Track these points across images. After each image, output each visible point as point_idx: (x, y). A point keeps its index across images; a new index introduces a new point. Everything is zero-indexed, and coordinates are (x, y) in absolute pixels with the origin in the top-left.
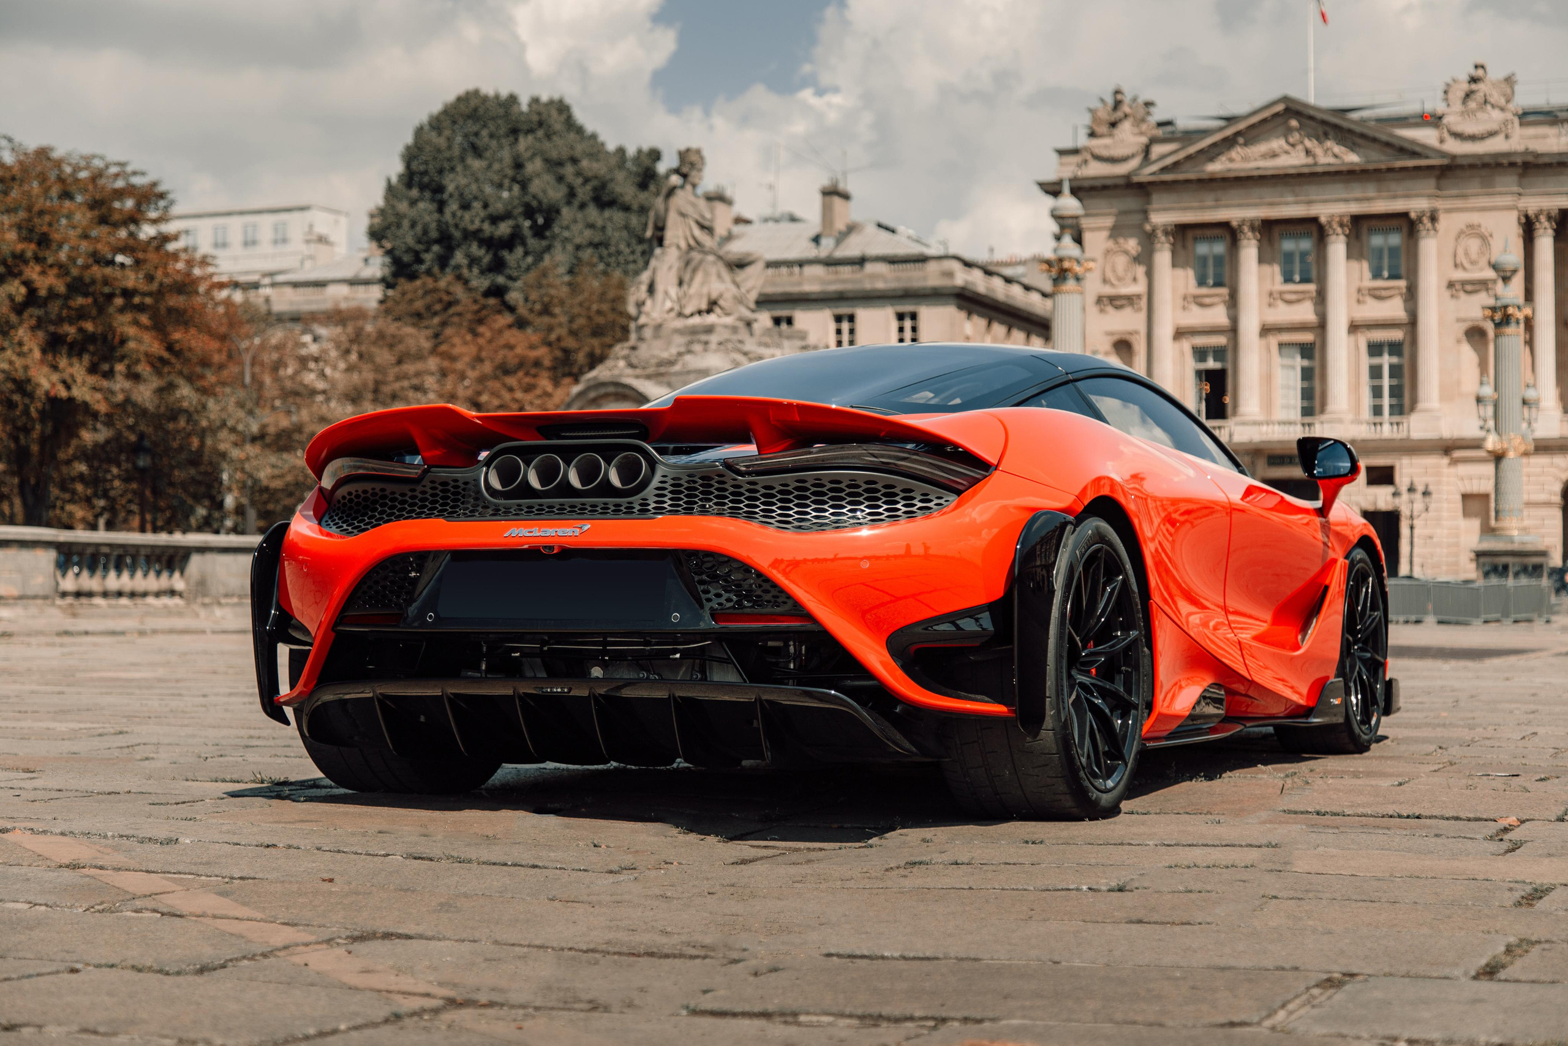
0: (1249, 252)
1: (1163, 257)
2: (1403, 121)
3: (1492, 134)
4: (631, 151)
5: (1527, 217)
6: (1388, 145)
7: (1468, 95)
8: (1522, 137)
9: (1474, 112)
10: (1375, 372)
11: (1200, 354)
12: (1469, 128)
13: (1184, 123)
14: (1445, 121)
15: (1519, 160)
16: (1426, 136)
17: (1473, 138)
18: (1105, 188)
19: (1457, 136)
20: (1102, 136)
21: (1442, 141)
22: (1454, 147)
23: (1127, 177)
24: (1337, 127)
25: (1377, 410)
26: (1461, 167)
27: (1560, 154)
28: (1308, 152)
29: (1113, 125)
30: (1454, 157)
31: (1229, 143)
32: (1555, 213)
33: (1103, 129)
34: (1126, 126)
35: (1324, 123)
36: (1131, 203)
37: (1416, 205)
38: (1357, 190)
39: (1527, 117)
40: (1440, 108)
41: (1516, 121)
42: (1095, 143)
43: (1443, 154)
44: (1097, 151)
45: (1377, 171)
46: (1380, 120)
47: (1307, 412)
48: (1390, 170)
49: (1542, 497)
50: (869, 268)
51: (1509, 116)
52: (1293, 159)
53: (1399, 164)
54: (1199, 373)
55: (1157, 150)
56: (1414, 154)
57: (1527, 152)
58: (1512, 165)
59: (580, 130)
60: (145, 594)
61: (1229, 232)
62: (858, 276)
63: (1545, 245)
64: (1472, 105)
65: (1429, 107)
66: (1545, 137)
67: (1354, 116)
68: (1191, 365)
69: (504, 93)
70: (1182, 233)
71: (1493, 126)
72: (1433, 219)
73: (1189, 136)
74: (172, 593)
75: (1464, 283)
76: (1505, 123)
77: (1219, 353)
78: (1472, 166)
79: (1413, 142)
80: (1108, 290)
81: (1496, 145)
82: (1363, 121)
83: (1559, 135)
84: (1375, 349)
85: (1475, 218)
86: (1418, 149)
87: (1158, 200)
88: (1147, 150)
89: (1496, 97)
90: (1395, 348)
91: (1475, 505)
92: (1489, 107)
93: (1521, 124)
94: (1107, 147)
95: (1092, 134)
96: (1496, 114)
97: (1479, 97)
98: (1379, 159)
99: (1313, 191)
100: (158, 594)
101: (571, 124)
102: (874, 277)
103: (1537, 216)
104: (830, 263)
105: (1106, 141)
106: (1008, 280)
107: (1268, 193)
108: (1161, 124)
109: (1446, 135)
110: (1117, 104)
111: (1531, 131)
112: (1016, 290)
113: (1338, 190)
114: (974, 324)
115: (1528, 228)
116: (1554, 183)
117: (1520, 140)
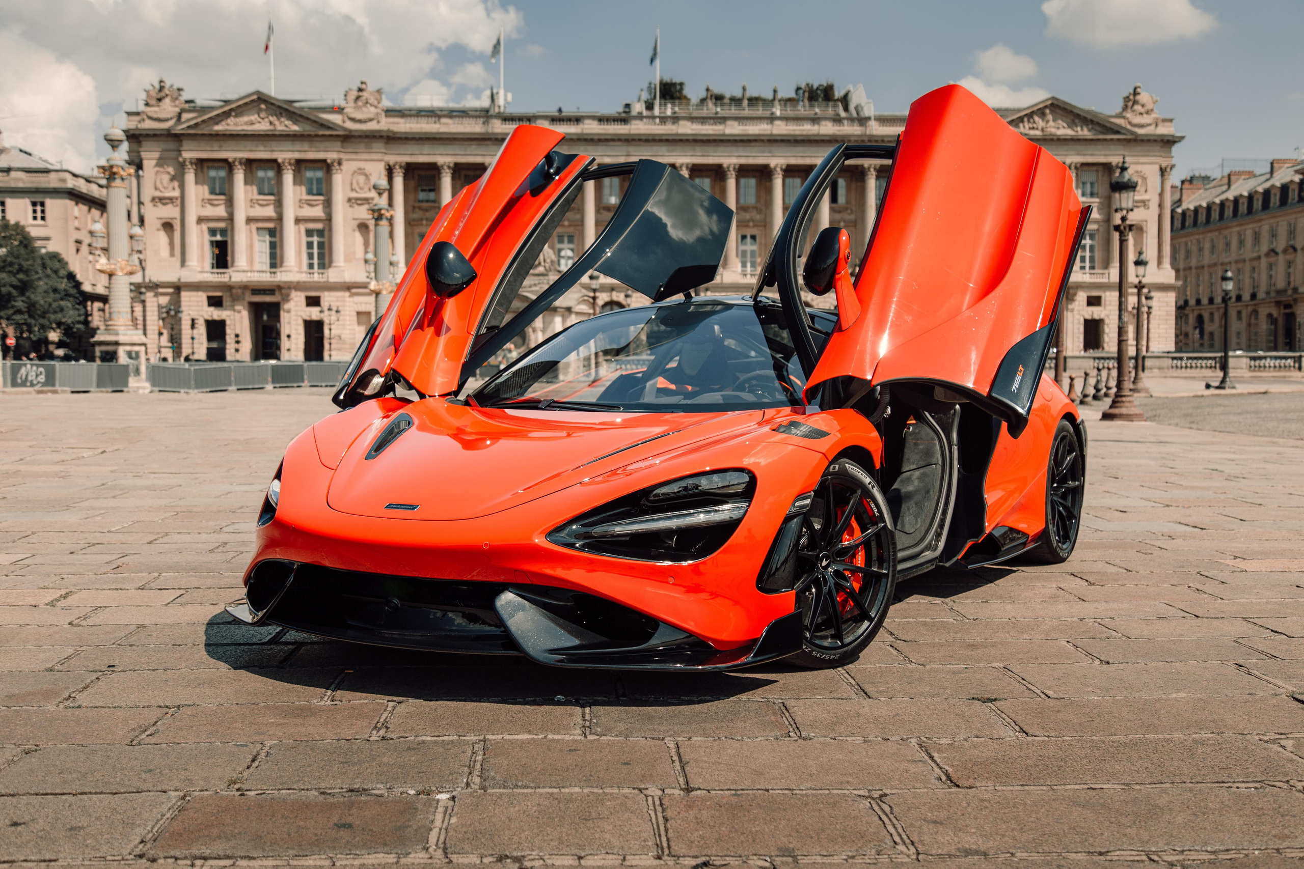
0: (239, 176)
1: (190, 177)
2: (323, 109)
3: (370, 120)
5: (389, 165)
6: (315, 122)
7: (358, 98)
8: (386, 123)
9: (360, 107)
10: (310, 245)
11: (213, 232)
12: (358, 116)
13: (200, 102)
14: (345, 111)
15: (385, 134)
16: (336, 118)
17: (360, 121)
18: (155, 135)
19: (352, 120)
20: (152, 106)
21: (344, 122)
22: (350, 125)
23: (168, 130)
24: (286, 110)
25: (311, 266)
26: (354, 137)
27: (406, 133)
28: (271, 123)
29: (160, 100)
30: (350, 131)
31: (227, 115)
32: (403, 164)
33: (153, 102)
34: (167, 101)
35: (280, 107)
36: (171, 145)
37: (330, 156)
38: (298, 146)
39: (389, 112)
40: (343, 104)
41: (383, 114)
42: (148, 109)
43: (345, 129)
44: (150, 114)
45: (309, 136)
46: (310, 108)
47: (273, 265)
48: (316, 136)
50: (13, 174)
51: (379, 111)
52: (263, 126)
53: (321, 133)
54: (212, 242)
55: (185, 116)
56: (329, 128)
57: (389, 131)
58: (381, 137)
61: (228, 165)
62: (7, 179)
63: (399, 181)
64: (360, 103)
65: (337, 103)
66: (398, 123)
67: (297, 105)
68: (207, 238)
70: (201, 164)
71: (371, 116)
72: (340, 164)
73: (204, 109)
75: (357, 199)
76: (377, 114)
77: (223, 232)
78: (360, 137)
79: (329, 121)
80: (158, 194)
81: (372, 126)
82: (302, 108)
83: (405, 123)
84: (309, 233)
85: (362, 165)
86: (331, 125)
87: (186, 144)
88: (179, 116)
89: (372, 100)
90: (320, 233)
91: (363, 318)
92: (368, 105)
93: (386, 116)
94: (156, 112)
95: (147, 104)
96: (372, 109)
97: (363, 99)
98: (309, 129)
99: (274, 145)
102: (16, 179)
103: (394, 166)
105: (156, 109)
107: (249, 144)
108: (187, 102)
109: (346, 119)
110: (161, 89)
111: (391, 120)
113: (288, 145)
114: (80, 210)
115: (390, 171)
116: (403, 148)
117: (385, 124)
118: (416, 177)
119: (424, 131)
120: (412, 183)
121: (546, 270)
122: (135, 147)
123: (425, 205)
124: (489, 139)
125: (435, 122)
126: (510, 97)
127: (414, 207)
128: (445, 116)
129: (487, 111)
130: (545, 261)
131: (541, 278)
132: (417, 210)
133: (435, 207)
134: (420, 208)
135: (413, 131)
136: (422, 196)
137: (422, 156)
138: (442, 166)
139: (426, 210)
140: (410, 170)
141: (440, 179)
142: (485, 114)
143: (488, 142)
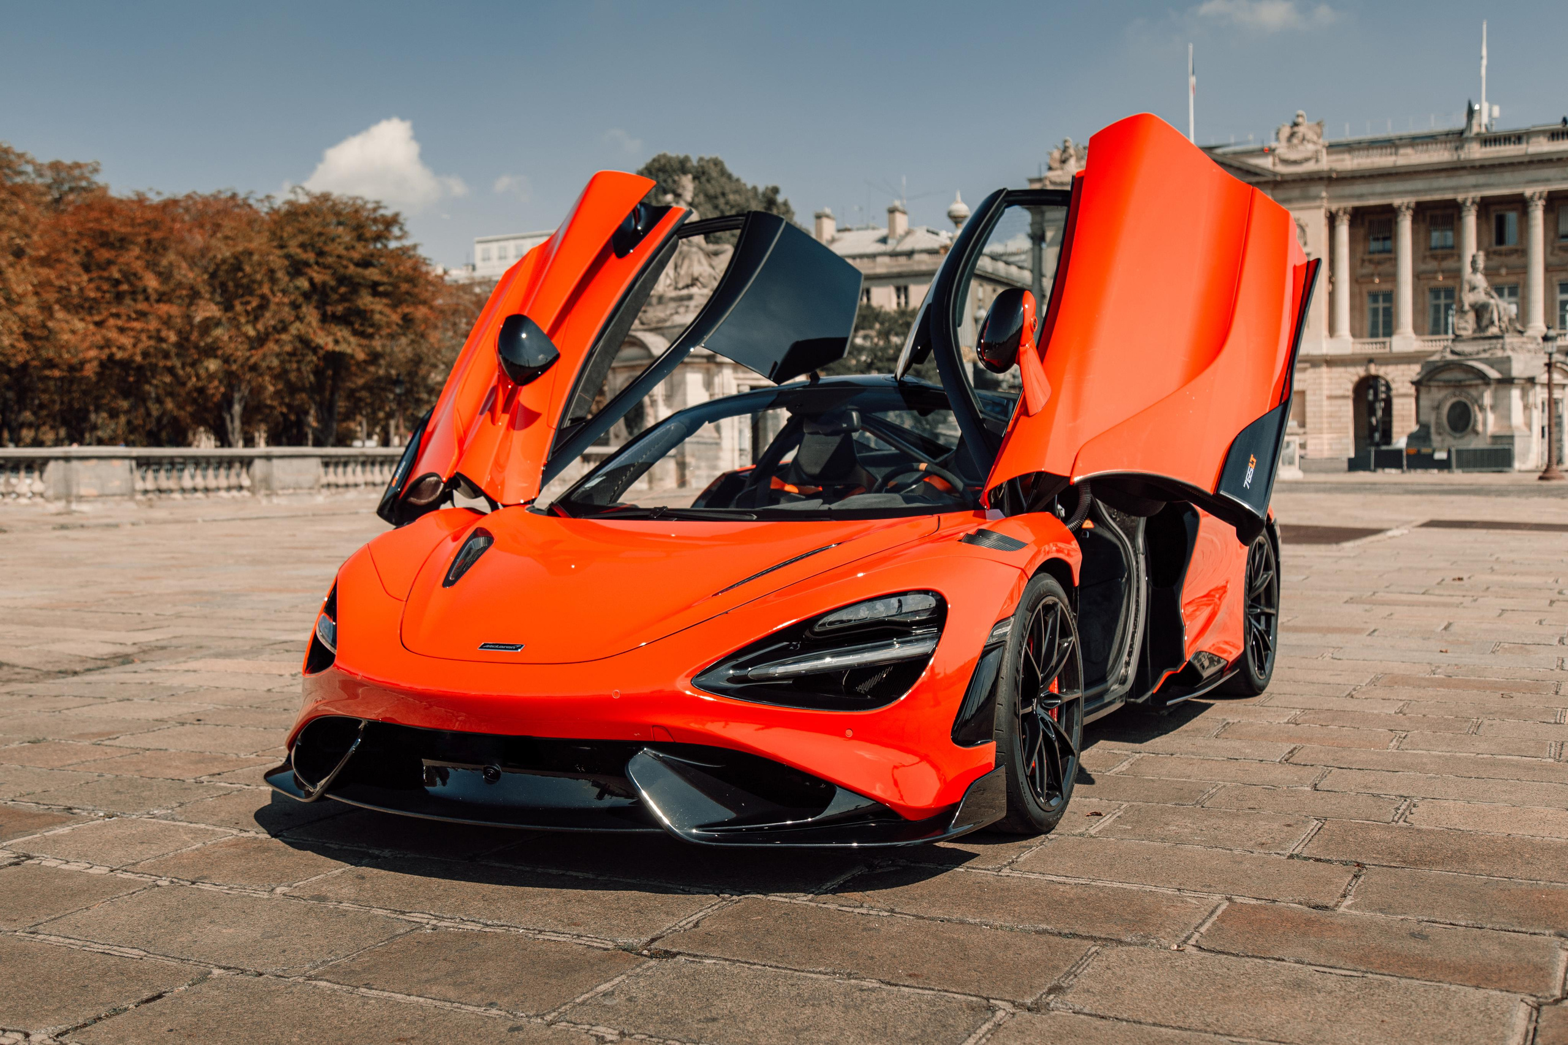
2: (1250, 153)
3: (1307, 160)
4: (761, 189)
5: (1331, 213)
6: (1239, 169)
7: (1293, 135)
8: (1328, 161)
9: (1296, 146)
12: (1293, 156)
14: (1277, 152)
15: (1325, 175)
16: (1266, 163)
17: (1295, 163)
19: (1285, 162)
20: (1056, 169)
21: (1274, 164)
22: (1282, 169)
26: (1286, 182)
27: (1353, 171)
30: (1282, 175)
32: (1349, 209)
33: (1056, 165)
39: (1332, 148)
40: (1274, 144)
41: (1324, 151)
42: (1050, 174)
43: (1275, 174)
44: (1053, 179)
46: (1235, 154)
49: (1340, 392)
50: (917, 257)
51: (1319, 147)
56: (1256, 174)
57: (1331, 170)
58: (1321, 179)
59: (730, 177)
60: (218, 489)
62: (910, 262)
63: (1343, 231)
64: (1295, 141)
65: (1266, 146)
66: (1343, 160)
67: (1219, 151)
69: (682, 156)
71: (1309, 155)
74: (240, 488)
76: (1317, 152)
78: (1294, 181)
79: (1256, 166)
81: (1310, 167)
82: (1225, 154)
83: (1352, 159)
85: (1296, 214)
86: (1258, 171)
89: (1310, 135)
92: (1305, 143)
93: (1328, 154)
94: (1059, 176)
95: (1050, 169)
97: (1300, 135)
100: (229, 489)
101: (723, 172)
102: (920, 262)
103: (1337, 212)
104: (894, 255)
105: (1059, 172)
106: (1007, 263)
109: (1277, 161)
110: (1065, 150)
111: (1334, 157)
112: (1013, 270)
114: (984, 292)
115: (1332, 219)
116: (1348, 190)
117: (1326, 163)
118: (1367, 224)
119: (1376, 166)
120: (1361, 232)
121: (1501, 331)
122: (1038, 218)
123: (1377, 257)
124: (1463, 168)
125: (1391, 154)
126: (1496, 111)
127: (1363, 261)
128: (1405, 146)
129: (1461, 133)
130: (1499, 319)
131: (1494, 341)
132: (1366, 264)
133: (1390, 259)
134: (1371, 261)
135: (1363, 167)
136: (1375, 246)
137: (1373, 197)
138: (1399, 208)
139: (1379, 263)
140: (1358, 216)
141: (1396, 223)
142: (1458, 138)
143: (1462, 172)
